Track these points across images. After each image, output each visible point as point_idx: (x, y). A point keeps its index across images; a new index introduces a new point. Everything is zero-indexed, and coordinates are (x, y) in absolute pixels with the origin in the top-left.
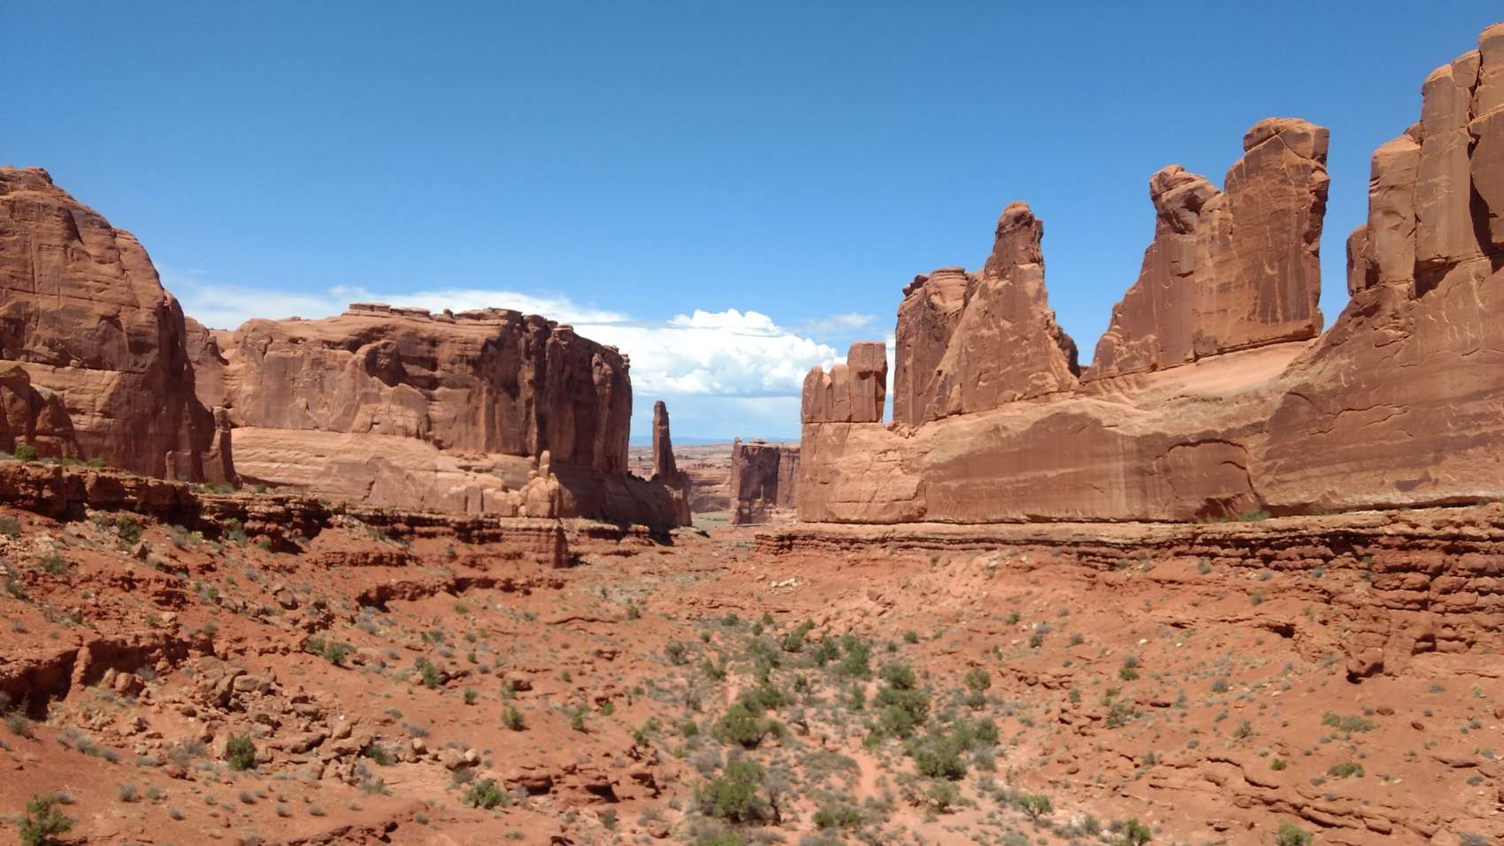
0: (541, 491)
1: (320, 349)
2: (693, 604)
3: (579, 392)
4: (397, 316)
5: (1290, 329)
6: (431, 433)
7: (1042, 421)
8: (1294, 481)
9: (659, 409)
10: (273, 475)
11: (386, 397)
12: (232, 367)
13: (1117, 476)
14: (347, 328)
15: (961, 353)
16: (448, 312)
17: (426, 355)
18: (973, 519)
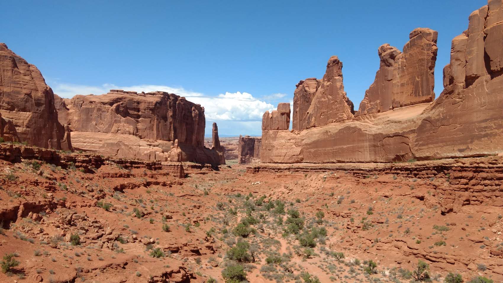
0: (174, 152)
1: (100, 105)
2: (226, 190)
3: (187, 119)
4: (126, 94)
5: (424, 98)
6: (138, 133)
7: (342, 129)
8: (425, 149)
9: (214, 125)
10: (84, 147)
11: (123, 121)
12: (70, 111)
13: (366, 147)
14: (109, 98)
15: (315, 107)
16: (143, 93)
17: (136, 107)
18: (319, 162)
